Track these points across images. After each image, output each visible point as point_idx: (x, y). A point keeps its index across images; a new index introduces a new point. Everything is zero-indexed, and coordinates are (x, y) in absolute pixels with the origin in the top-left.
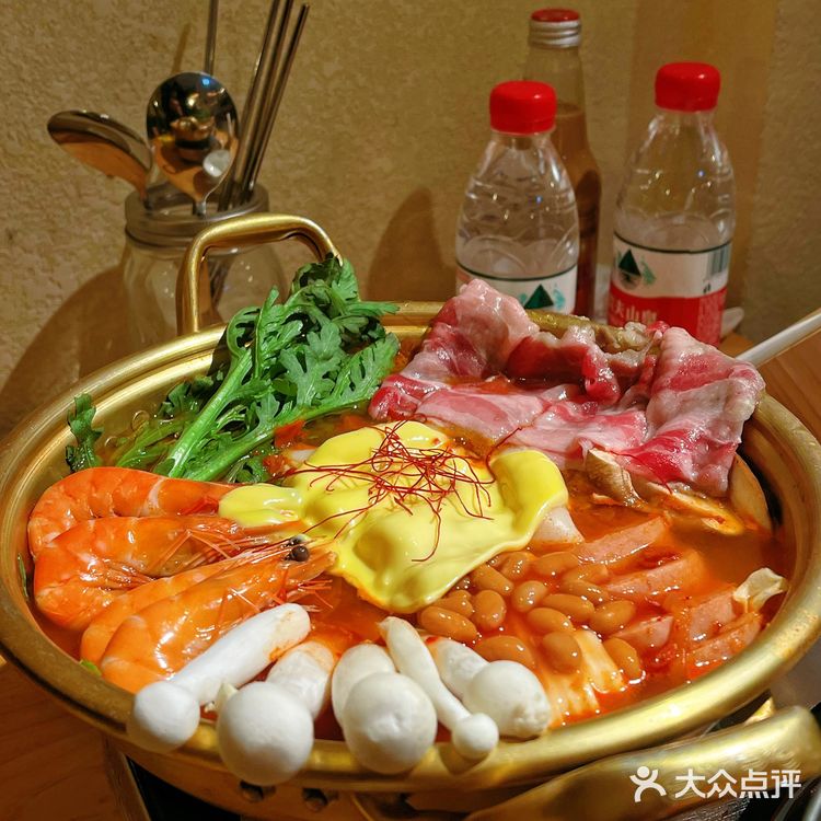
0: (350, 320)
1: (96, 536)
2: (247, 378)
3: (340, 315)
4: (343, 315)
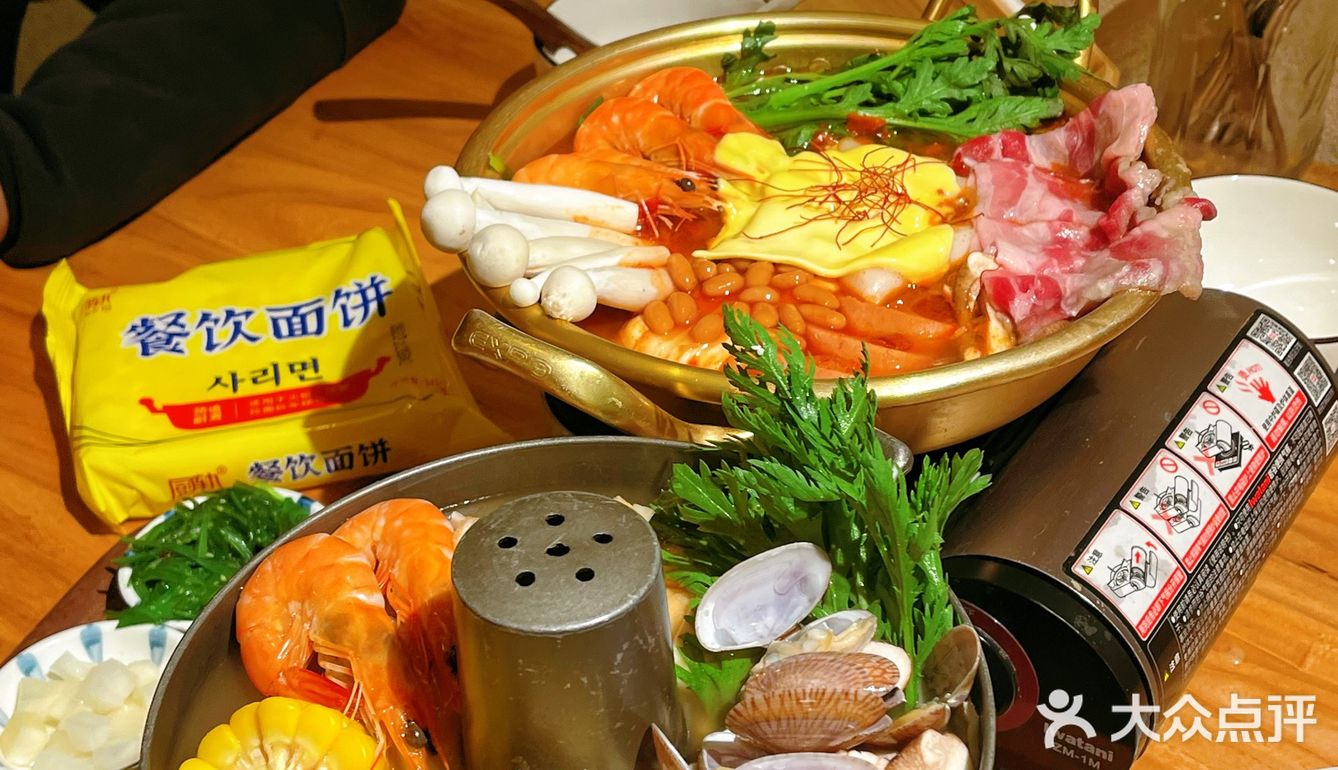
1: (633, 110)
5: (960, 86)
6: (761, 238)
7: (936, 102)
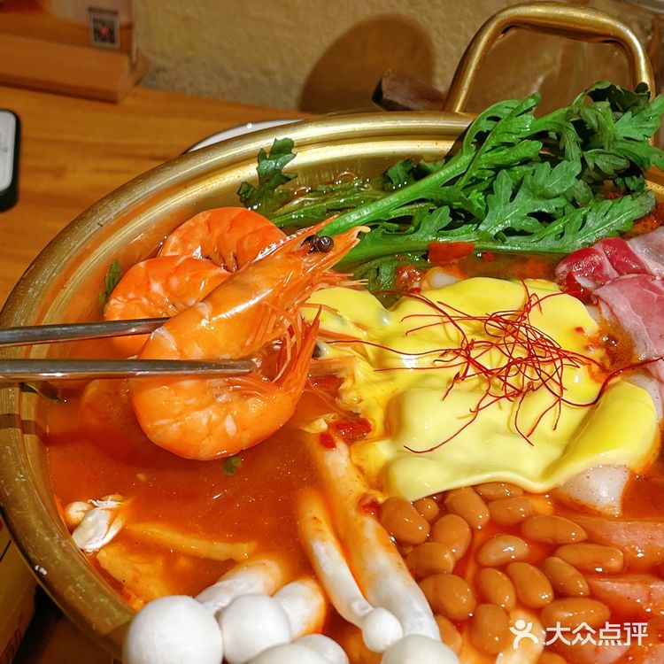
0: (607, 158)
1: (175, 273)
2: (452, 182)
3: (602, 148)
4: (606, 150)
5: (546, 197)
6: (431, 450)
7: (523, 219)
